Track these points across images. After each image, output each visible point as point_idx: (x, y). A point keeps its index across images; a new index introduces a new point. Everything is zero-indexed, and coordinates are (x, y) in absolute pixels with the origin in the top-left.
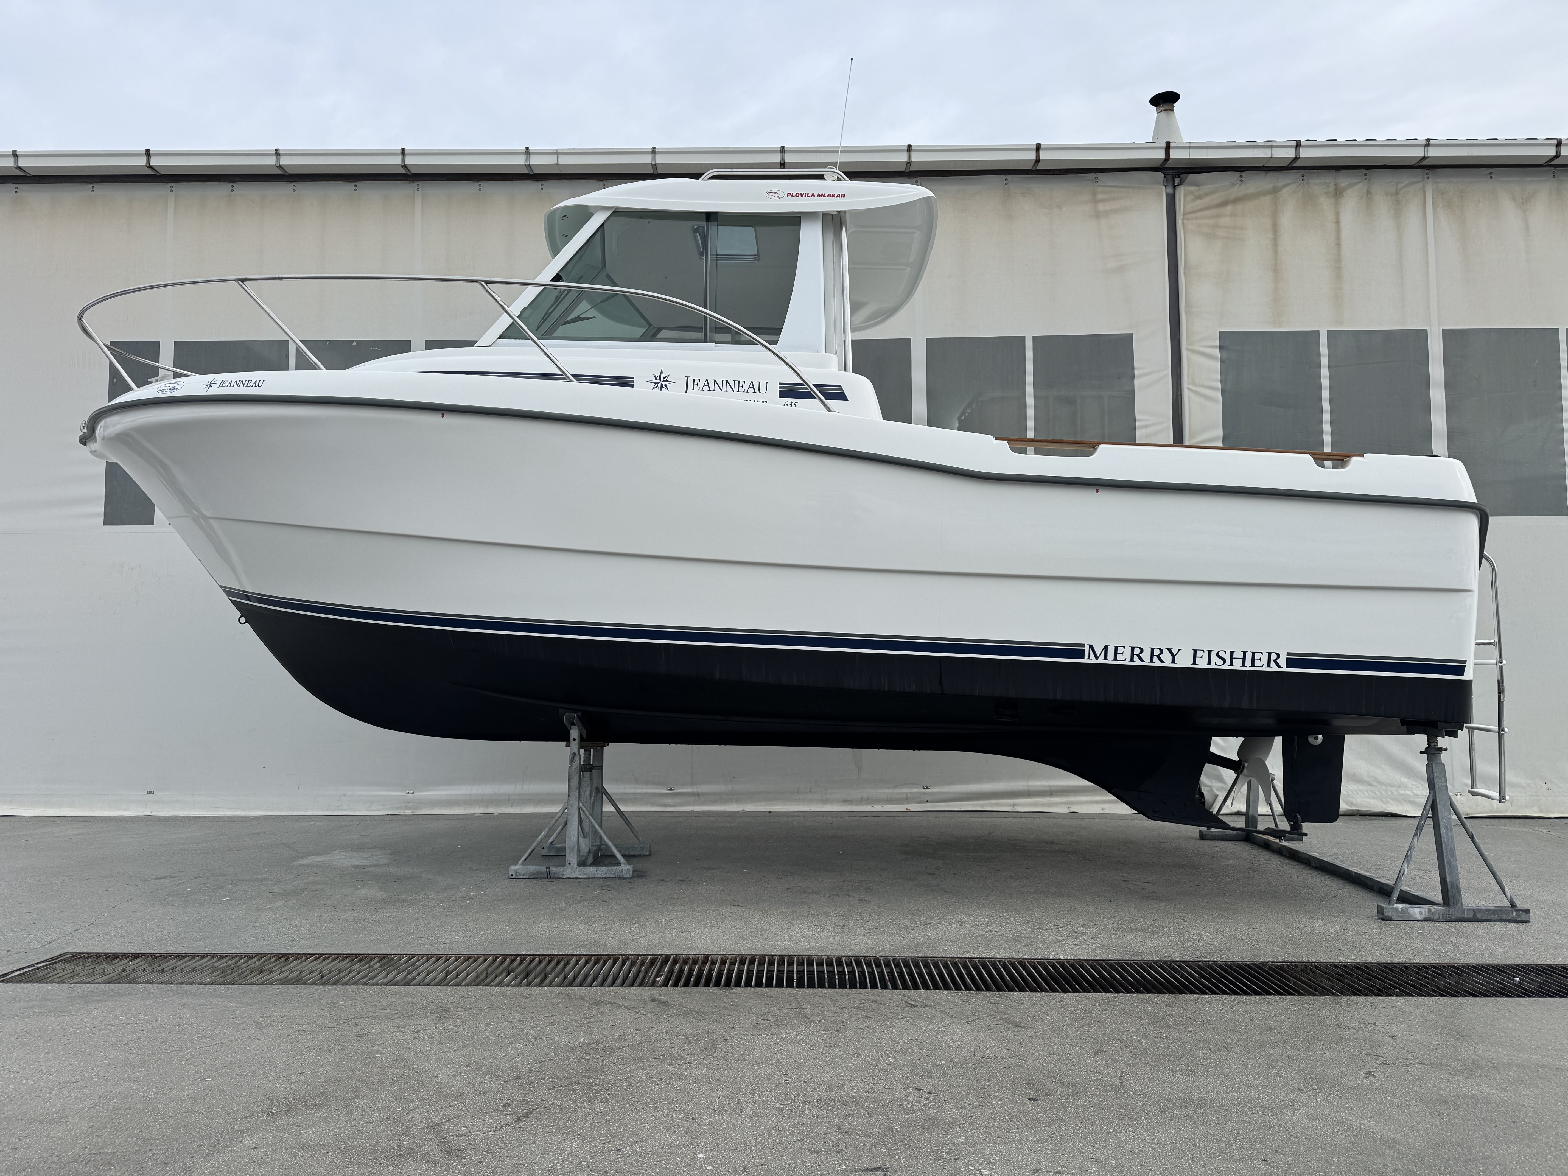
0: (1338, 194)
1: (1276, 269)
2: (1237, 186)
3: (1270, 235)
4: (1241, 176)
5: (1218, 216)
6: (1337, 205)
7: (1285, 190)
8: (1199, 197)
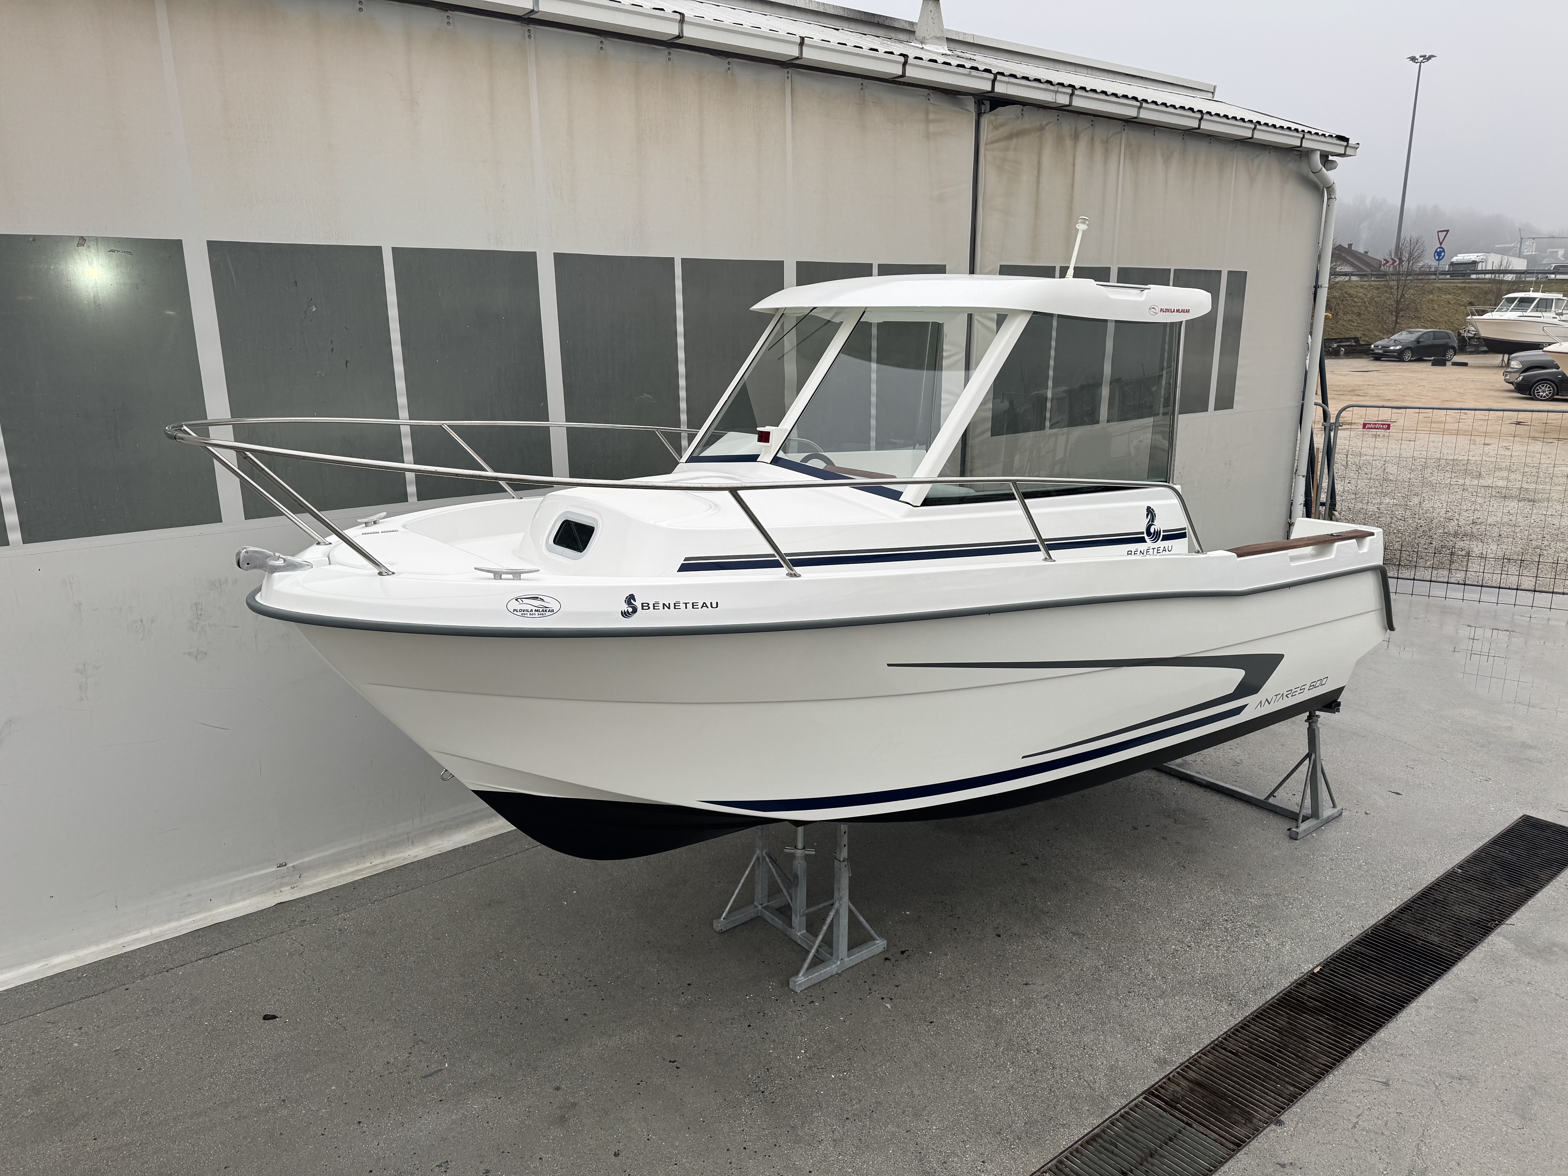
0: (1076, 137)
1: (1037, 205)
2: (1020, 120)
3: (1035, 173)
4: (1022, 110)
5: (1007, 149)
6: (1075, 147)
7: (1047, 127)
8: (996, 128)
